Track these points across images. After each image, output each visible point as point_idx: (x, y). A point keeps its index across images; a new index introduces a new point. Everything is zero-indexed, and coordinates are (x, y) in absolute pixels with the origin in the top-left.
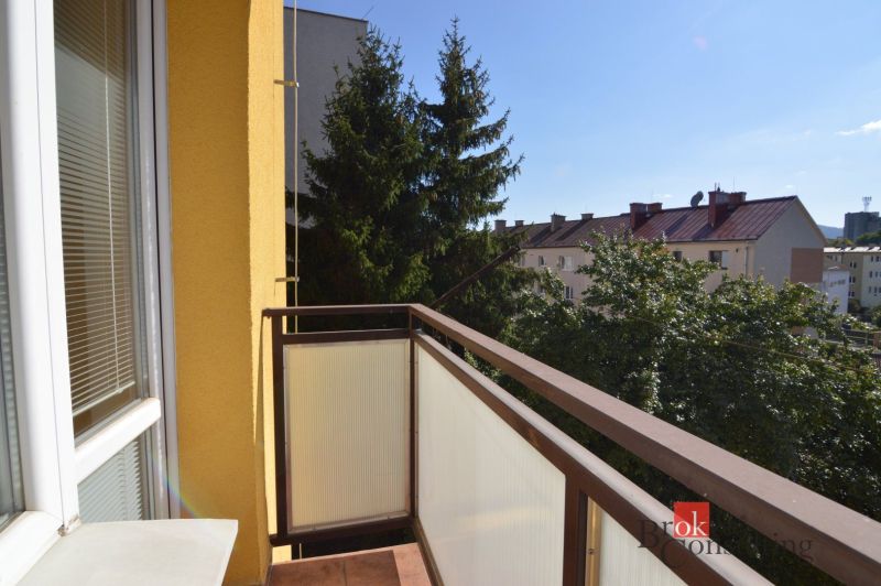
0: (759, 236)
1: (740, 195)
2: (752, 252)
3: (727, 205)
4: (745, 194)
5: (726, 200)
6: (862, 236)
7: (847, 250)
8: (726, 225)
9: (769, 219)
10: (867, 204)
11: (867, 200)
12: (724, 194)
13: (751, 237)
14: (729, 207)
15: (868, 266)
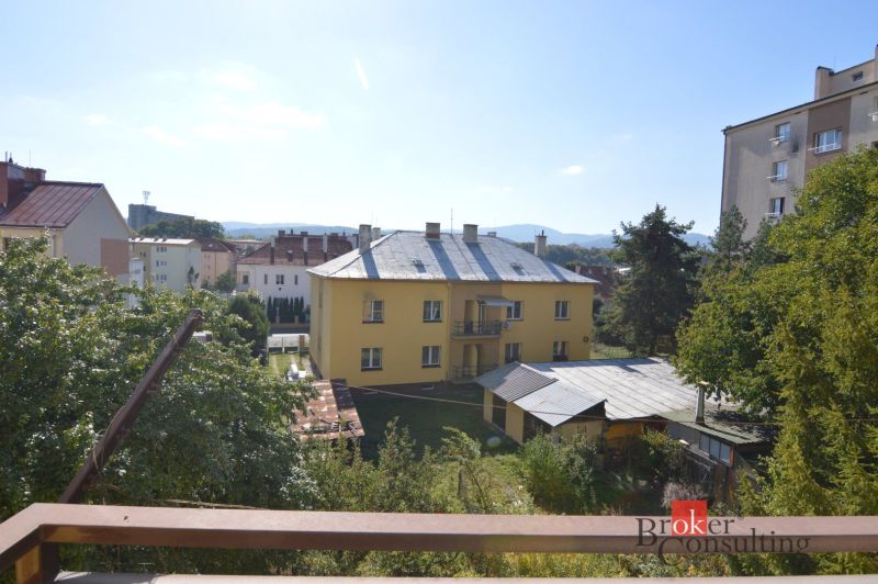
0: (68, 224)
1: (39, 173)
2: (60, 242)
3: (21, 182)
4: (45, 172)
5: (21, 176)
6: (144, 228)
7: (137, 240)
8: (24, 206)
9: (77, 205)
10: (146, 198)
11: (147, 194)
12: (17, 167)
13: (58, 224)
14: (26, 185)
15: (155, 256)
